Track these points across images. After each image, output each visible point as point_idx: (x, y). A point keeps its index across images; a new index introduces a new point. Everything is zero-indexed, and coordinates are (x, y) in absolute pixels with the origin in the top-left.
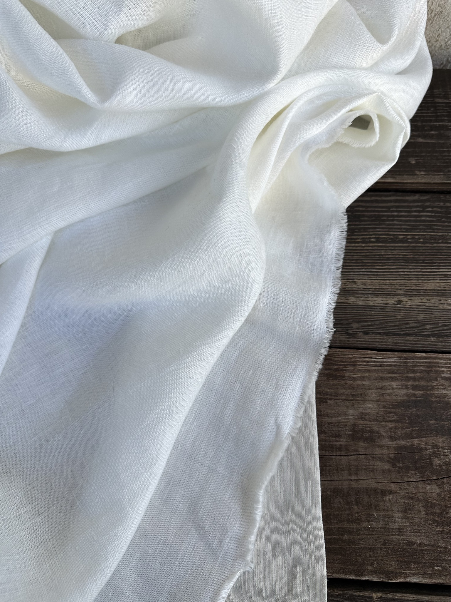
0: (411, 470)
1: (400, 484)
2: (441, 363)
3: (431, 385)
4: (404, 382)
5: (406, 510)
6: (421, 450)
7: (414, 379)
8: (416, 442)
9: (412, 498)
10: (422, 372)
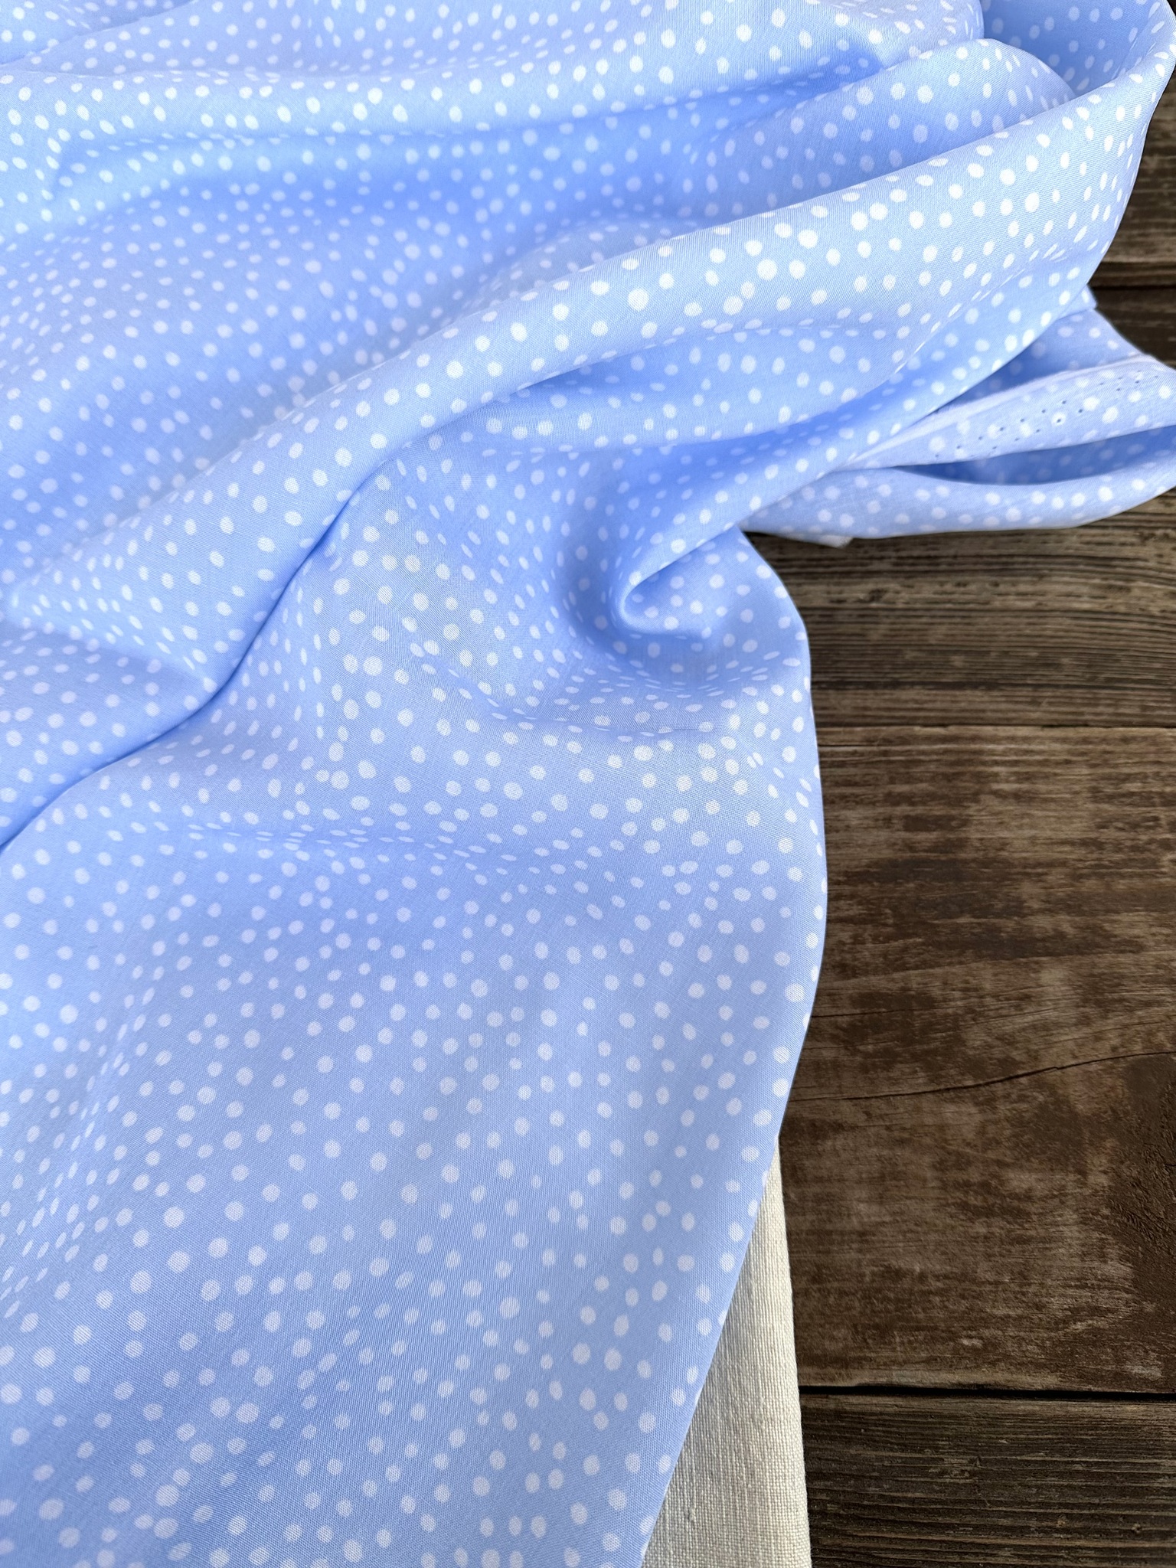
0: (901, 1062)
1: (868, 1103)
2: (992, 753)
3: (961, 815)
4: (881, 810)
5: (882, 1177)
6: (929, 1002)
7: (909, 799)
8: (914, 979)
9: (902, 1142)
10: (933, 779)
